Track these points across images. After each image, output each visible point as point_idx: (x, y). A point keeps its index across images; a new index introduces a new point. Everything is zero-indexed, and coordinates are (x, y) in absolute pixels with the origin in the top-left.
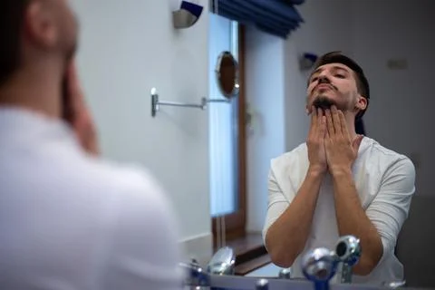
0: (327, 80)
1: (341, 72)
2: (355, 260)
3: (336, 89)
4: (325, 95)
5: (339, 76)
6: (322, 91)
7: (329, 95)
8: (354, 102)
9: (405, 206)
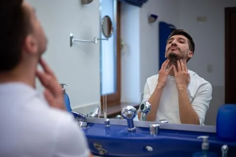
0: (175, 45)
1: (182, 40)
2: (148, 112)
3: (179, 49)
4: (174, 52)
5: (181, 42)
6: (173, 50)
7: (176, 52)
8: (187, 54)
9: (208, 104)
